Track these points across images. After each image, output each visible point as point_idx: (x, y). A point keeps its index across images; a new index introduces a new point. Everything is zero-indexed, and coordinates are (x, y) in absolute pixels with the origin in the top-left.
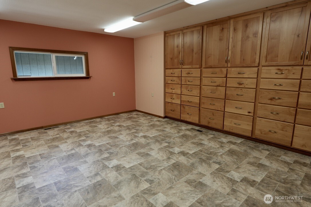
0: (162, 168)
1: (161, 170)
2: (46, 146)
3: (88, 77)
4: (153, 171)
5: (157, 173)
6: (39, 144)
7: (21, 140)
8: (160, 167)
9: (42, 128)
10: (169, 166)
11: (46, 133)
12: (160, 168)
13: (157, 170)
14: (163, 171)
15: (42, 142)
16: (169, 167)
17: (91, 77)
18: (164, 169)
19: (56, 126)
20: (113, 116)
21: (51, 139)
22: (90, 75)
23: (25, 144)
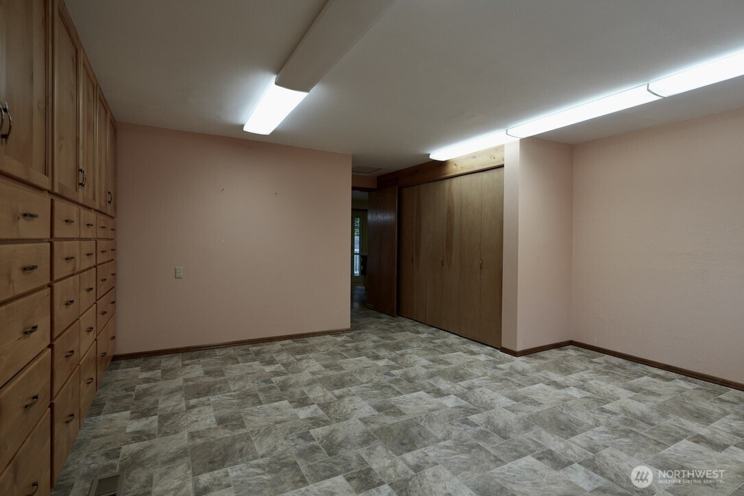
0: (442, 444)
1: (444, 440)
4: (462, 439)
5: (455, 434)
8: (448, 447)
10: (425, 446)
12: (447, 443)
13: (455, 440)
14: (440, 436)
16: (426, 442)
18: (439, 441)
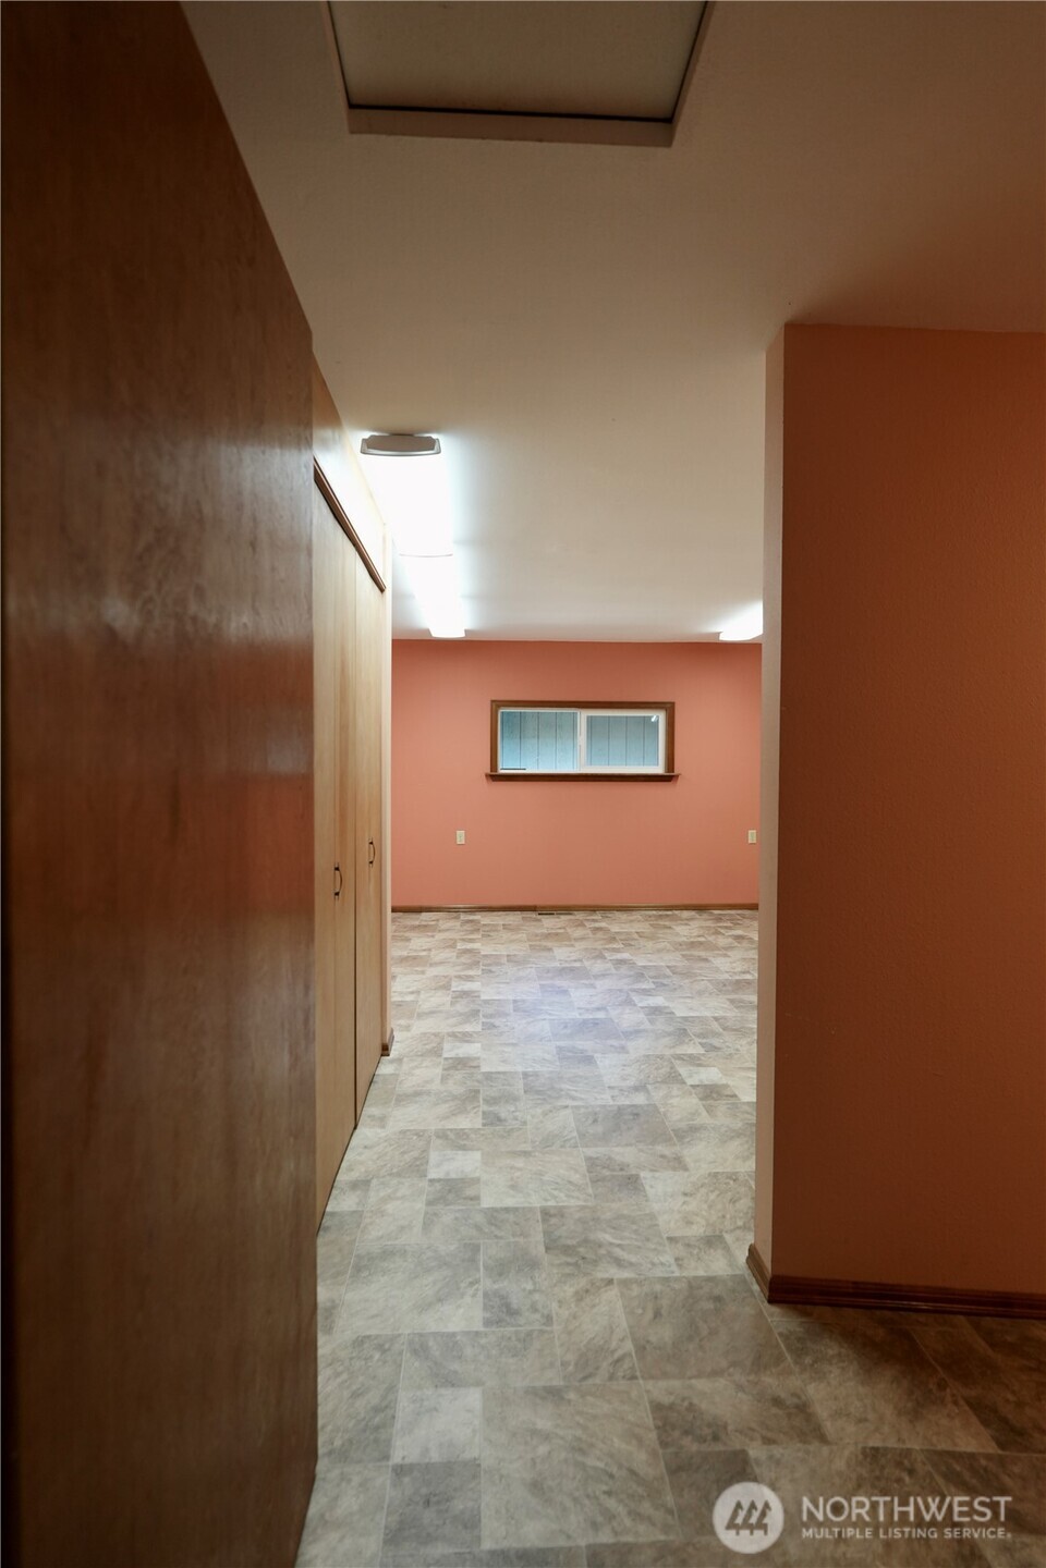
2: (527, 944)
3: (667, 778)
6: (514, 937)
7: (484, 925)
9: (533, 909)
11: (539, 920)
15: (523, 936)
17: (677, 776)
19: (567, 909)
20: (740, 912)
21: (542, 934)
22: (676, 772)
23: (488, 933)
